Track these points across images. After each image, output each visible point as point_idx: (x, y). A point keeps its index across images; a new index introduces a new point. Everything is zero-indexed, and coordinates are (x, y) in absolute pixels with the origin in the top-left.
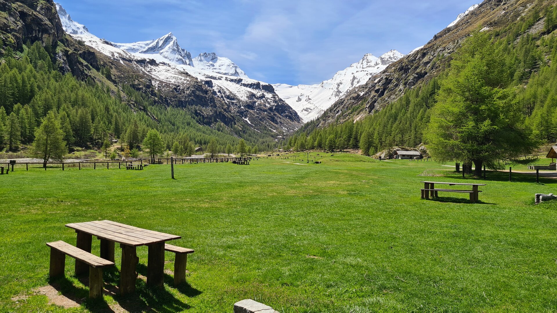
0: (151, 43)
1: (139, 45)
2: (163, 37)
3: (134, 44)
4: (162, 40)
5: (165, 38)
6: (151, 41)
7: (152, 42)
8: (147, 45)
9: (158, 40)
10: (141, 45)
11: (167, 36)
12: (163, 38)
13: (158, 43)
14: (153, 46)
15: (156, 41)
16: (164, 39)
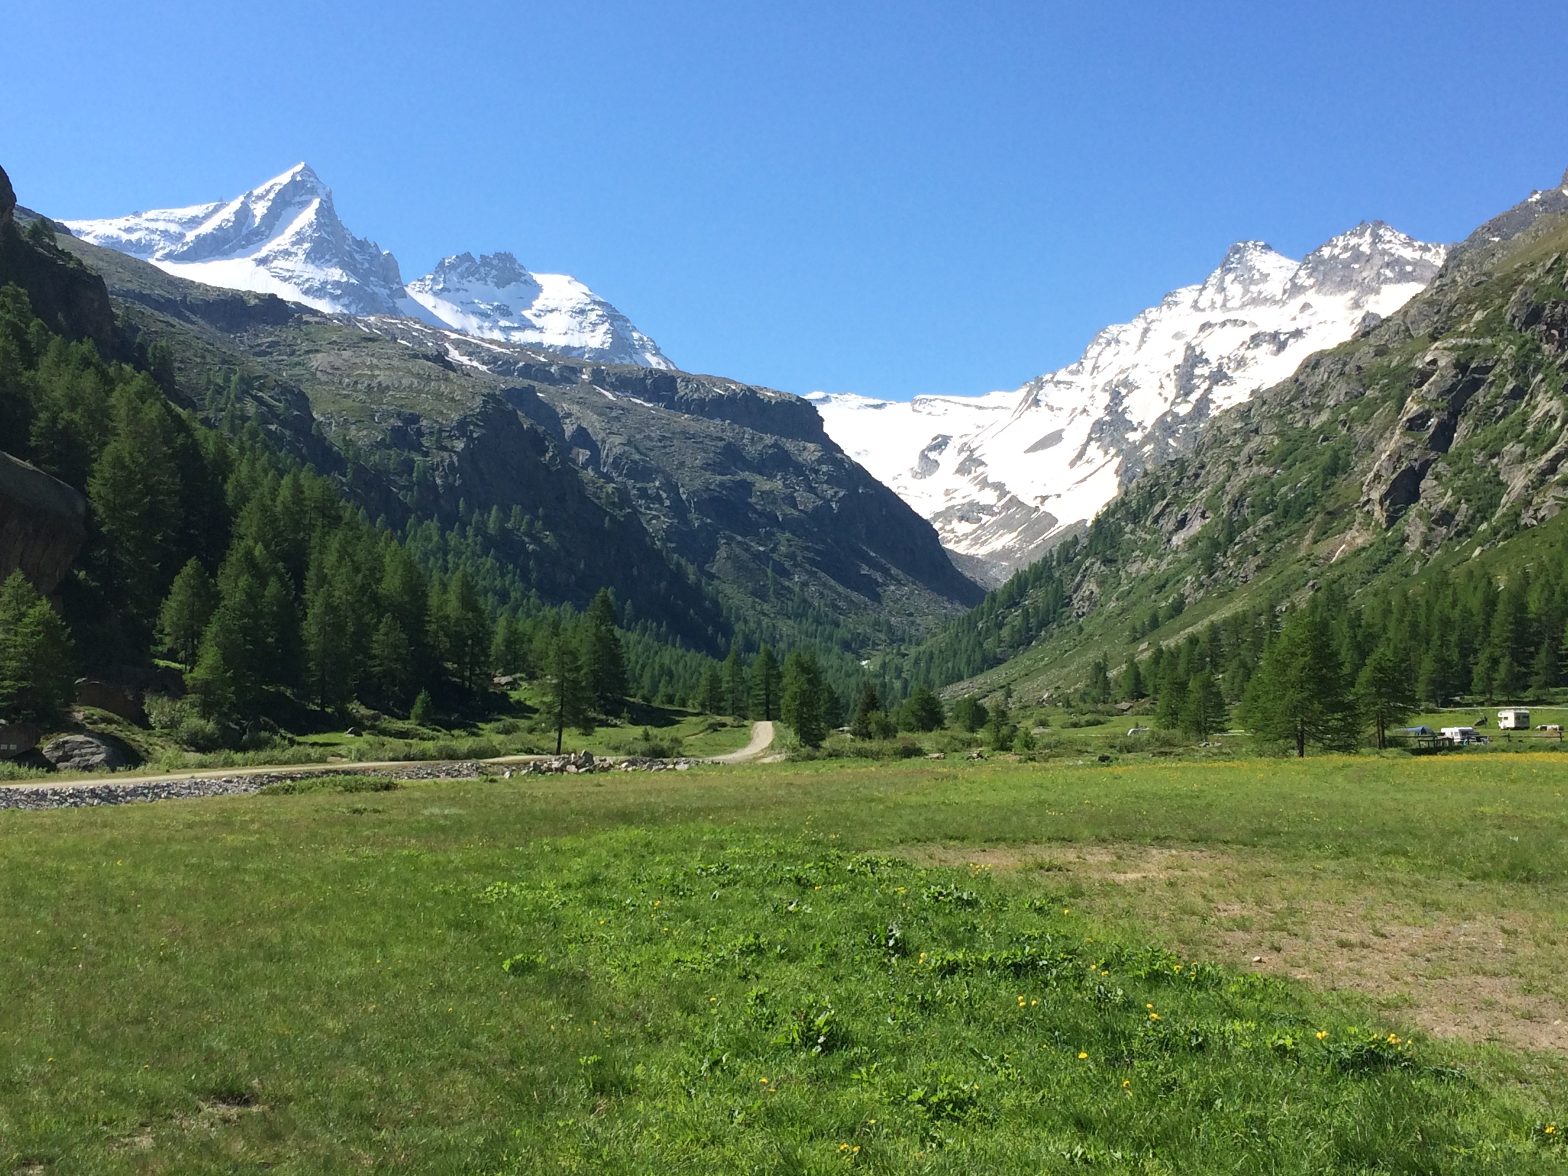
0: (207, 216)
1: (153, 225)
2: (267, 186)
3: (128, 224)
4: (261, 198)
5: (277, 188)
6: (212, 206)
7: (216, 210)
8: (195, 222)
9: (241, 198)
10: (161, 226)
11: (284, 178)
12: (268, 192)
13: (244, 213)
14: (220, 228)
15: (235, 205)
16: (272, 196)
